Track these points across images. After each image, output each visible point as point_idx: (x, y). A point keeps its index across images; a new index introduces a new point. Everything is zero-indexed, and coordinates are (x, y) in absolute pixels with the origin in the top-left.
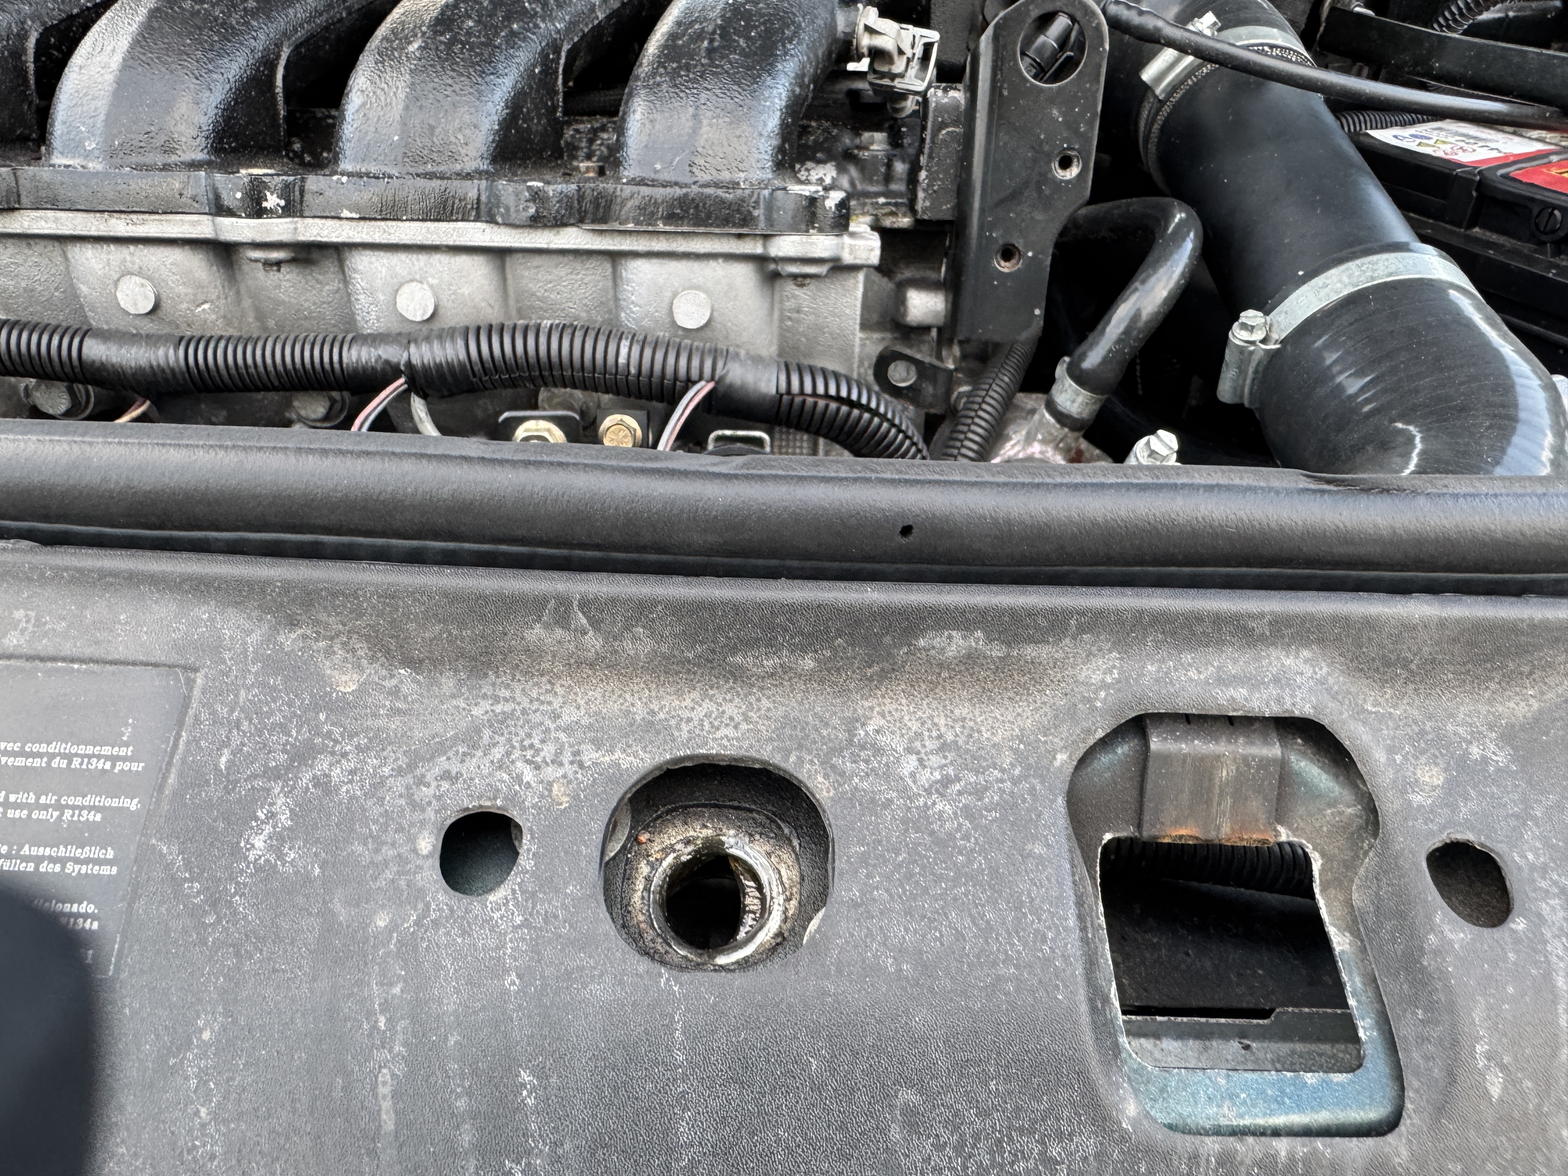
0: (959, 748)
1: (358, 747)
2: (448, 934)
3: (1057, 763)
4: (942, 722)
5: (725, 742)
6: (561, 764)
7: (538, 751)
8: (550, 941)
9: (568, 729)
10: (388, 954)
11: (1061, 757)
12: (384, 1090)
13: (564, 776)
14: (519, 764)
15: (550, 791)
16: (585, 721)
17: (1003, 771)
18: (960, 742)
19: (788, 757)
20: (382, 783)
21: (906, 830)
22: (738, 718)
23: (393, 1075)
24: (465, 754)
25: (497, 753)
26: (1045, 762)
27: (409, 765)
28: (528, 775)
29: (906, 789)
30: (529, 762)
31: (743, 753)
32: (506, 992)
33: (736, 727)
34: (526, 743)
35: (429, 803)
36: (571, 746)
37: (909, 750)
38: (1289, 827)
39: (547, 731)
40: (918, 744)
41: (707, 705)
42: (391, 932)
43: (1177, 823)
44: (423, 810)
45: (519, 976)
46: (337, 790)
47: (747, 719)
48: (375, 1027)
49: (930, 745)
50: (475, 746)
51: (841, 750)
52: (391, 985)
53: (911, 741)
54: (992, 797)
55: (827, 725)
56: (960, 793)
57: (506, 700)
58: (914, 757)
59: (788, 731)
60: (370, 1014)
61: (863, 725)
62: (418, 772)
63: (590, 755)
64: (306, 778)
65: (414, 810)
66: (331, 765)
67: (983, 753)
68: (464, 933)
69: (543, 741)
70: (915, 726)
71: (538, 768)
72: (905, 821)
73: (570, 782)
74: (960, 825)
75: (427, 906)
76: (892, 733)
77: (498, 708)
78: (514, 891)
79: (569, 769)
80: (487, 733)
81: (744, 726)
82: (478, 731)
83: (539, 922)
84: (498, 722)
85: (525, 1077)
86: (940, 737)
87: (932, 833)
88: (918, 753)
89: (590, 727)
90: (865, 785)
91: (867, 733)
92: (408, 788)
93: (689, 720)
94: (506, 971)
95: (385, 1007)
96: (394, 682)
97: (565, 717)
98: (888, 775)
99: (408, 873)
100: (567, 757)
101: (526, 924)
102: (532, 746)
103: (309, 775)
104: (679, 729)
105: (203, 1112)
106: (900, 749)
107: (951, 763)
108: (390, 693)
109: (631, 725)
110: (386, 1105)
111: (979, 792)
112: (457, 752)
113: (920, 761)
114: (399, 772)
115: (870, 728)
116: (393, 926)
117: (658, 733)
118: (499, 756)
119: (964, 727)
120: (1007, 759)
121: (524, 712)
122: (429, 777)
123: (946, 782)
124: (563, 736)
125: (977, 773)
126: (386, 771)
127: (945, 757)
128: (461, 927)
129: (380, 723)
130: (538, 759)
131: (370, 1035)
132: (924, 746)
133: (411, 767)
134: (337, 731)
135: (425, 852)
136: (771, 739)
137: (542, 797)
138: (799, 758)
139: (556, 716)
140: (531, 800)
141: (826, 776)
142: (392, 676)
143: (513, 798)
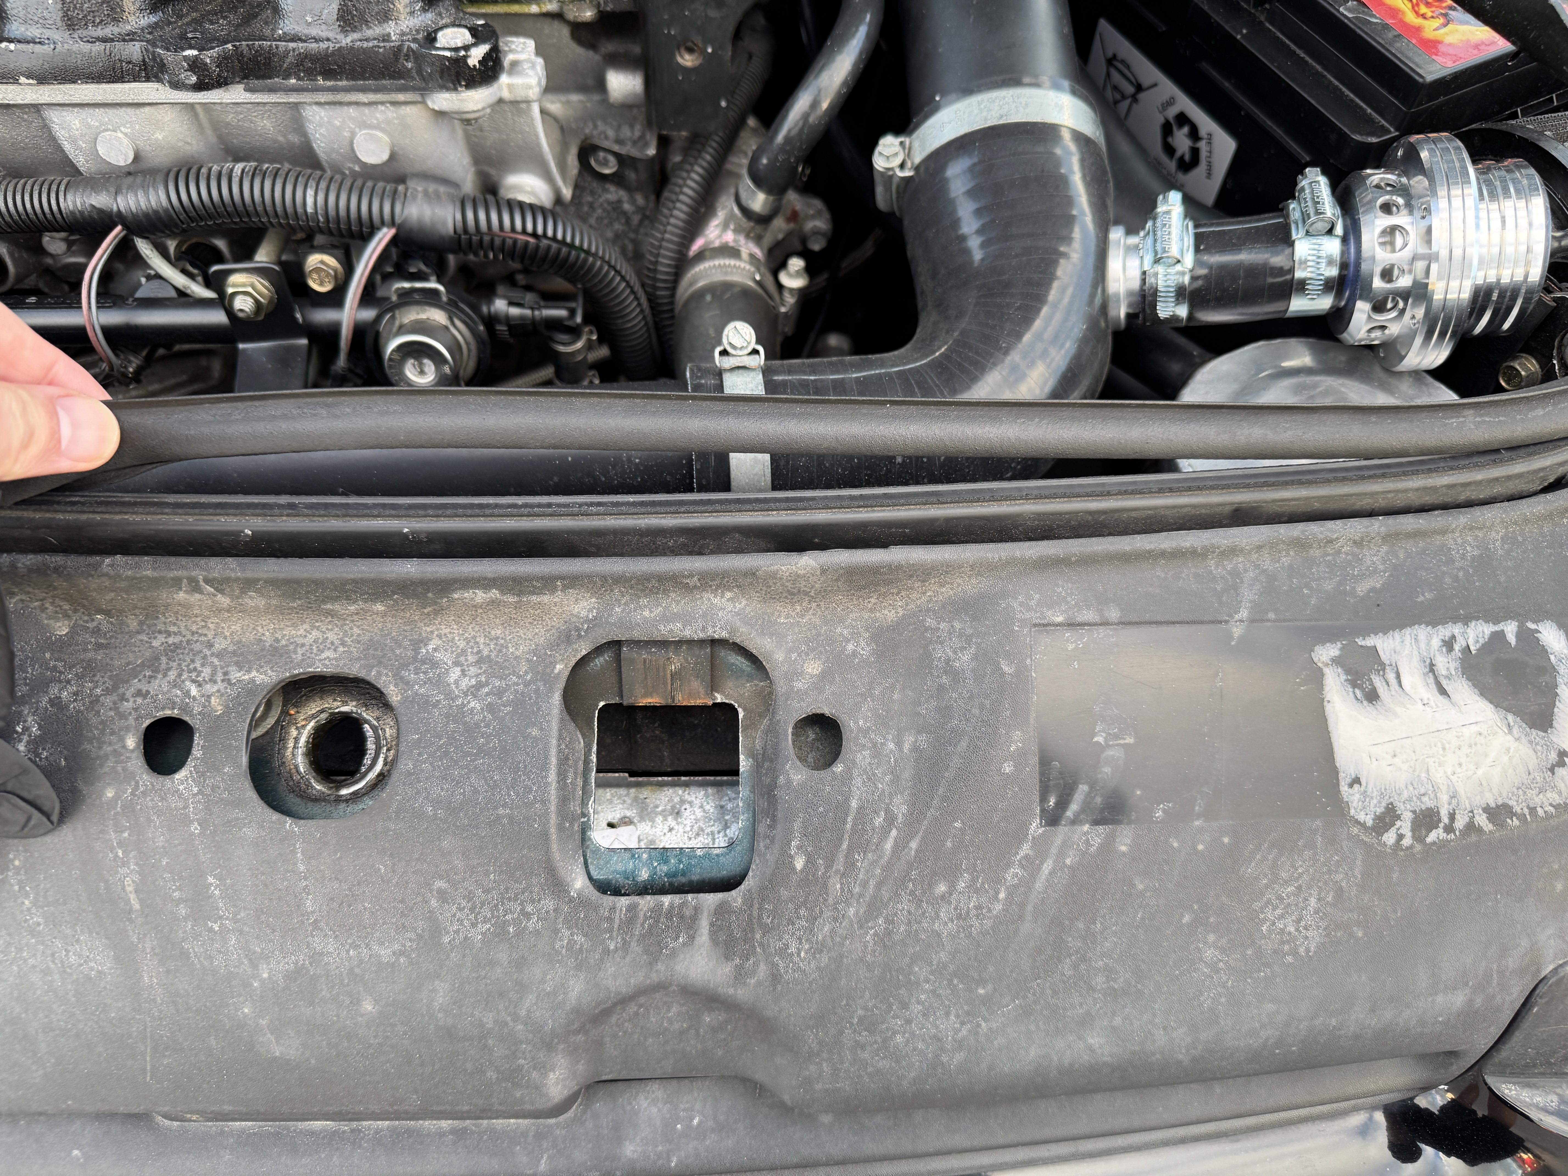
0: (490, 661)
1: (77, 675)
2: (152, 800)
3: (556, 671)
4: (481, 640)
5: (327, 662)
6: (215, 682)
7: (199, 673)
8: (217, 802)
9: (219, 655)
10: (117, 813)
11: (559, 667)
12: (129, 889)
13: (218, 691)
14: (188, 683)
15: (210, 702)
16: (231, 649)
17: (519, 677)
18: (493, 655)
19: (371, 671)
20: (97, 701)
21: (448, 723)
22: (337, 642)
23: (133, 881)
24: (151, 677)
25: (172, 675)
26: (548, 670)
27: (113, 686)
28: (194, 691)
29: (451, 692)
30: (193, 681)
31: (338, 670)
32: (193, 834)
33: (335, 650)
34: (191, 667)
35: (130, 714)
36: (222, 668)
37: (456, 664)
38: (723, 693)
39: (205, 657)
40: (462, 659)
41: (315, 633)
42: (116, 801)
43: (645, 696)
44: (126, 719)
45: (199, 824)
46: (67, 707)
47: (343, 644)
48: (116, 856)
49: (471, 659)
50: (157, 671)
51: (408, 665)
52: (122, 832)
53: (458, 656)
54: (509, 696)
55: (400, 646)
56: (488, 694)
57: (175, 634)
58: (459, 669)
59: (371, 652)
60: (112, 849)
61: (426, 645)
62: (121, 691)
63: (236, 675)
64: (44, 701)
65: (120, 719)
66: (60, 690)
67: (507, 664)
68: (163, 799)
69: (203, 665)
70: (462, 644)
71: (200, 685)
72: (447, 716)
73: (222, 695)
74: (485, 717)
75: (137, 783)
76: (446, 650)
77: (171, 640)
78: (191, 772)
79: (221, 686)
80: (164, 660)
81: (341, 649)
82: (157, 659)
83: (208, 791)
84: (171, 651)
85: (211, 880)
86: (479, 652)
87: (465, 723)
88: (462, 665)
89: (234, 653)
90: (422, 691)
91: (428, 652)
92: (115, 703)
93: (303, 645)
94: (191, 822)
95: (120, 844)
96: (95, 624)
97: (217, 646)
98: (439, 682)
99: (122, 762)
100: (219, 677)
101: (200, 792)
102: (195, 669)
103: (46, 699)
104: (295, 652)
105: (27, 902)
106: (450, 663)
107: (484, 672)
108: (93, 632)
109: (262, 650)
110: (132, 896)
111: (500, 693)
112: (145, 676)
113: (463, 671)
114: (107, 692)
115: (430, 647)
116: (117, 797)
117: (281, 656)
118: (173, 677)
119: (496, 644)
120: (523, 668)
121: (188, 642)
122: (128, 694)
123: (479, 686)
124: (216, 661)
125: (501, 679)
126: (98, 691)
127: (481, 668)
128: (160, 796)
129: (90, 655)
130: (200, 679)
131: (115, 860)
132: (467, 660)
133: (115, 687)
134: (60, 664)
135: (131, 747)
136: (359, 659)
137: (205, 707)
138: (378, 672)
139: (210, 645)
140: (197, 709)
141: (396, 685)
142: (93, 620)
143: (184, 708)
